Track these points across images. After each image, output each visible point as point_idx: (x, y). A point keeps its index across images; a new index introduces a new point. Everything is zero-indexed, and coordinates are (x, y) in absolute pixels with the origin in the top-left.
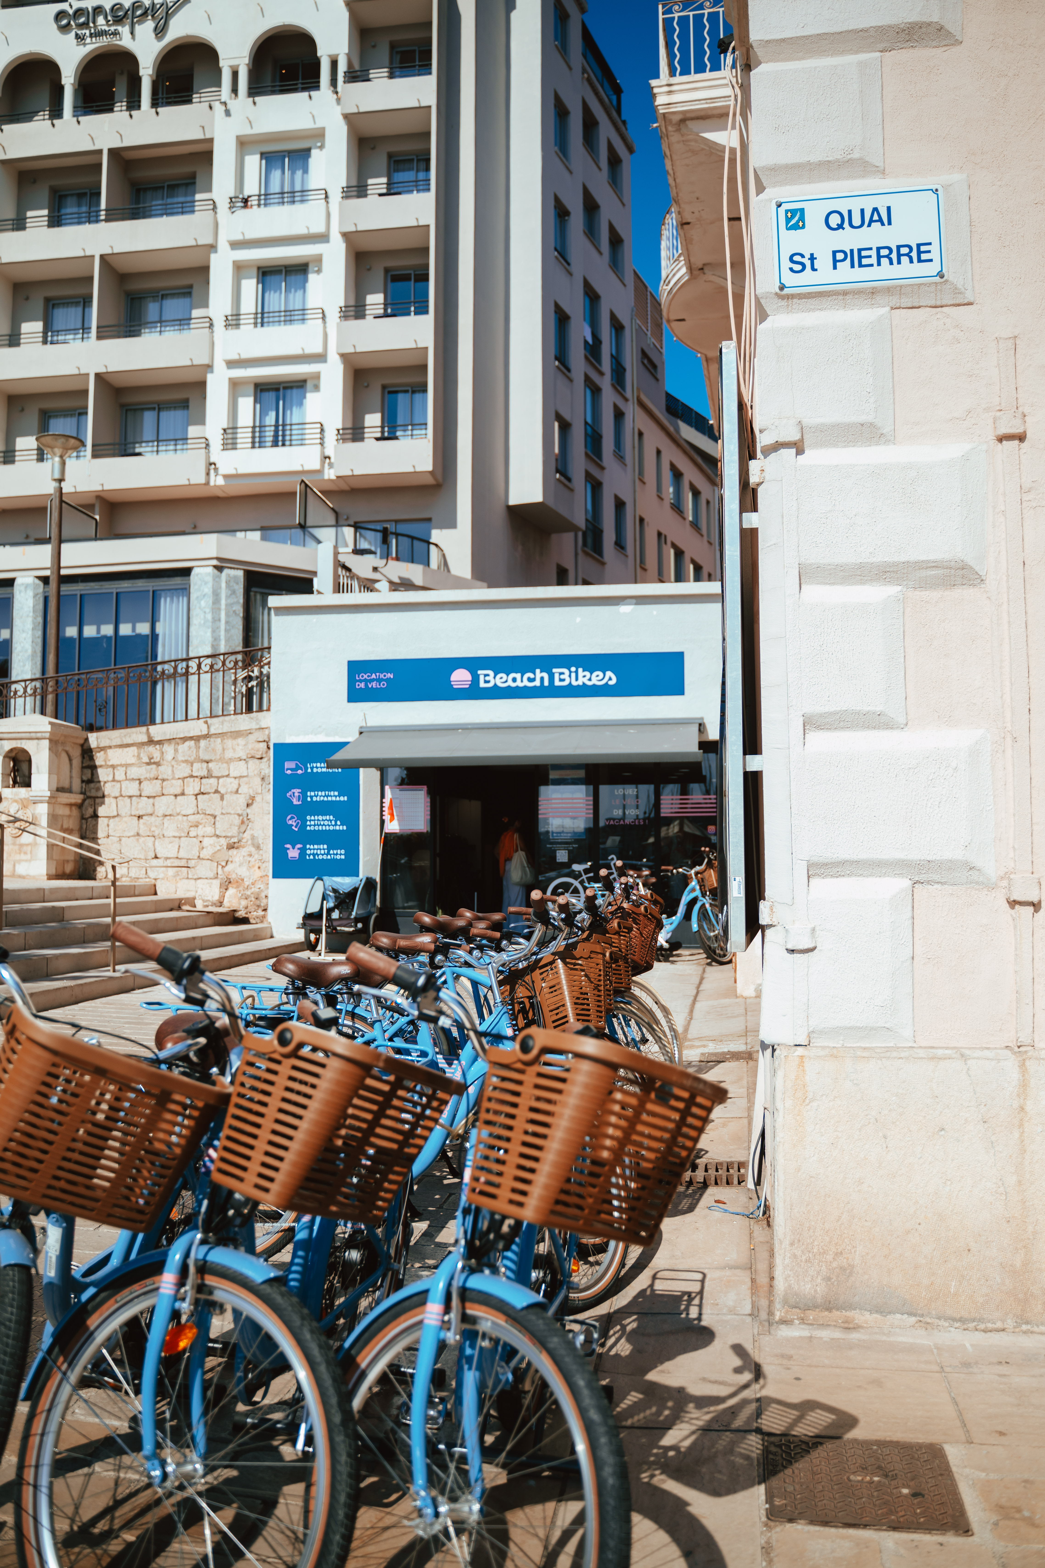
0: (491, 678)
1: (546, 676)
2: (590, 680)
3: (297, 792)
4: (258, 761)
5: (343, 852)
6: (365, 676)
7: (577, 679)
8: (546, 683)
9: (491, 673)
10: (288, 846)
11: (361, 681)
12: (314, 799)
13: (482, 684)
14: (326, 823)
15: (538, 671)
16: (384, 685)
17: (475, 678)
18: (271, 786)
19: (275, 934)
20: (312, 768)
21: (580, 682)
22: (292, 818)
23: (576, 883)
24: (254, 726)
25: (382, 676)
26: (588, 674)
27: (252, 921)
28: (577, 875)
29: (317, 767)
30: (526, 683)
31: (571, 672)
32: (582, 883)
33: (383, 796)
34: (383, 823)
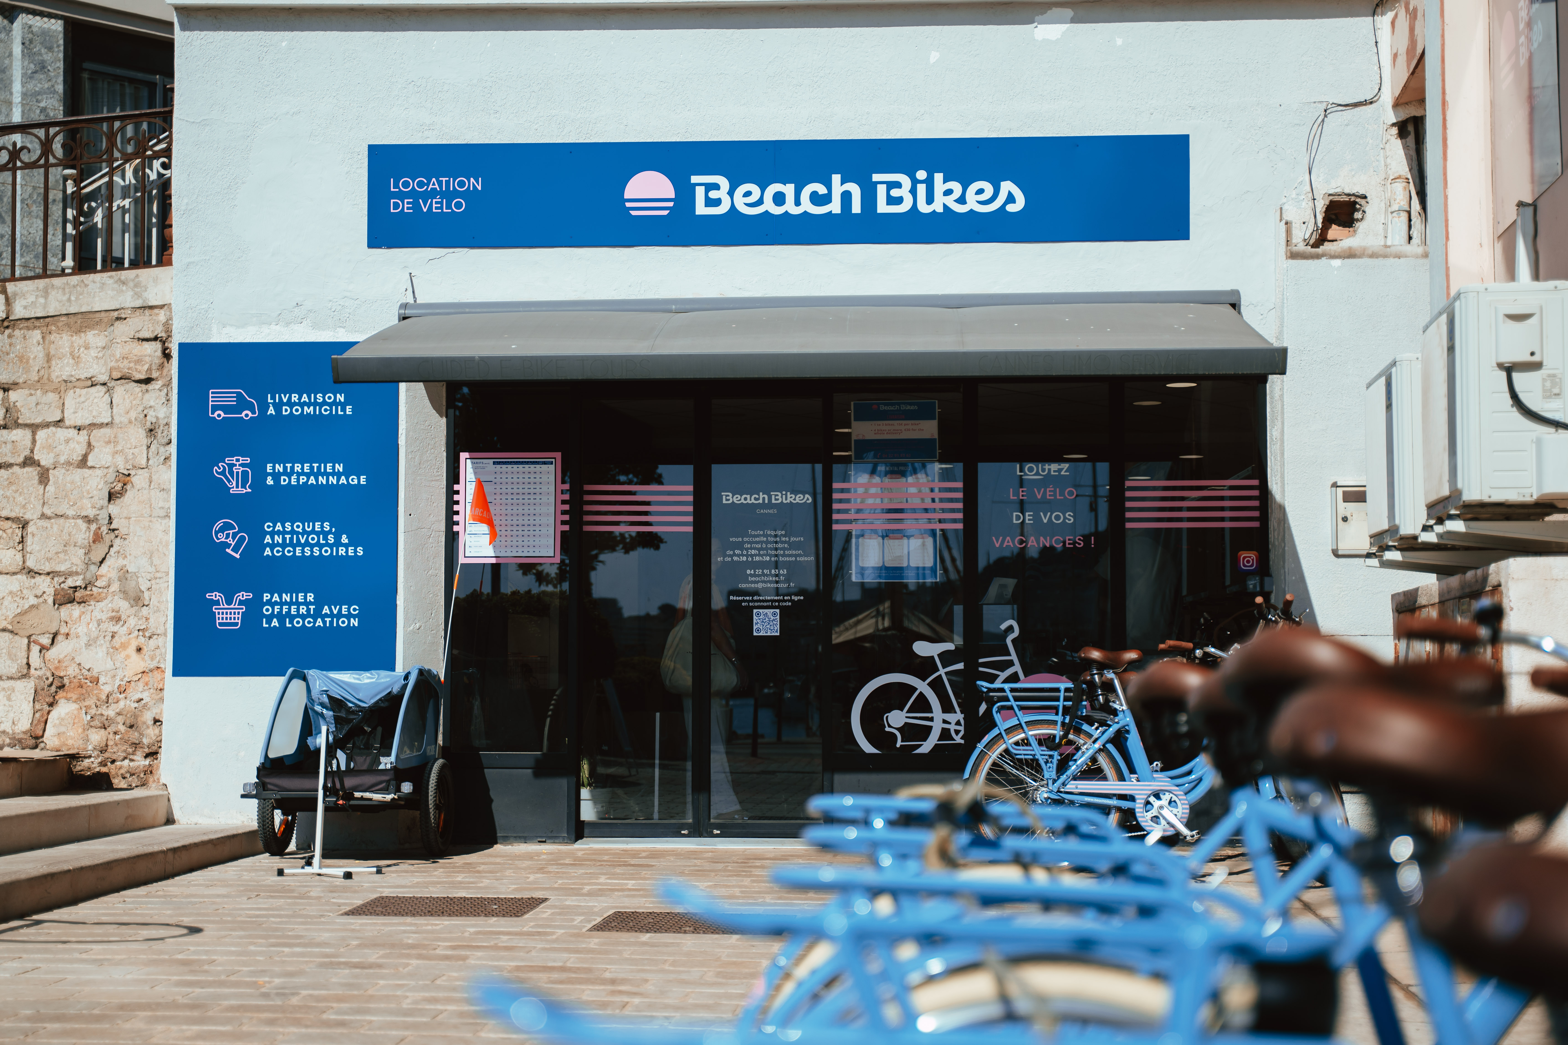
0: (721, 194)
1: (854, 189)
2: (962, 200)
3: (239, 463)
4: (137, 388)
5: (355, 609)
6: (413, 184)
7: (930, 200)
8: (856, 208)
9: (724, 182)
10: (215, 596)
11: (401, 196)
12: (284, 481)
13: (701, 209)
14: (313, 539)
15: (836, 178)
16: (460, 206)
17: (684, 194)
18: (173, 449)
19: (177, 815)
20: (278, 407)
21: (937, 206)
22: (227, 527)
23: (922, 687)
24: (128, 300)
25: (454, 184)
26: (956, 187)
27: (117, 782)
28: (923, 668)
29: (290, 404)
30: (807, 206)
31: (915, 182)
32: (937, 686)
33: (453, 476)
34: (452, 541)
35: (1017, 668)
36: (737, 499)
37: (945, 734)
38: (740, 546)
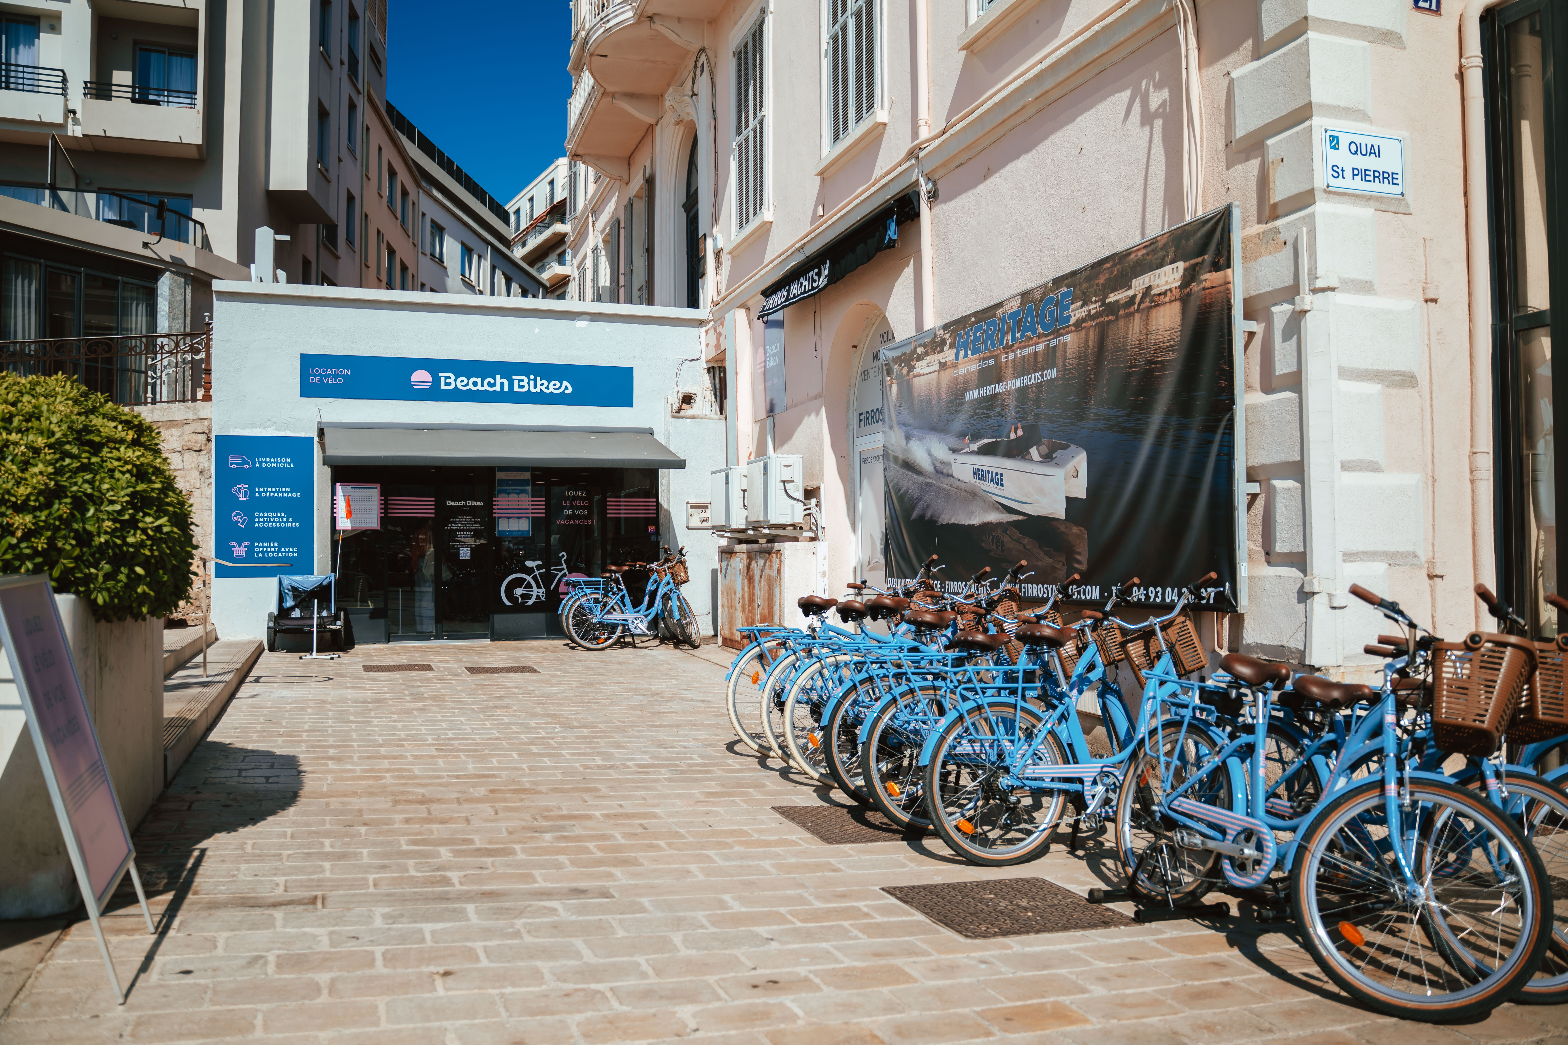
0: (452, 380)
1: (505, 381)
2: (547, 388)
3: (243, 487)
4: (195, 454)
5: (295, 549)
6: (320, 371)
7: (535, 387)
8: (506, 389)
9: (452, 376)
10: (233, 543)
11: (315, 376)
12: (263, 495)
13: (443, 386)
14: (277, 520)
15: (498, 377)
16: (340, 381)
17: (436, 380)
18: (213, 480)
19: (219, 636)
20: (260, 463)
21: (538, 390)
22: (238, 514)
23: (529, 579)
24: (191, 416)
25: (338, 372)
26: (546, 383)
27: (189, 623)
28: (529, 571)
29: (266, 462)
30: (486, 387)
31: (529, 380)
32: (535, 578)
33: (333, 493)
34: (334, 520)
35: (566, 571)
36: (453, 504)
37: (538, 597)
38: (454, 522)
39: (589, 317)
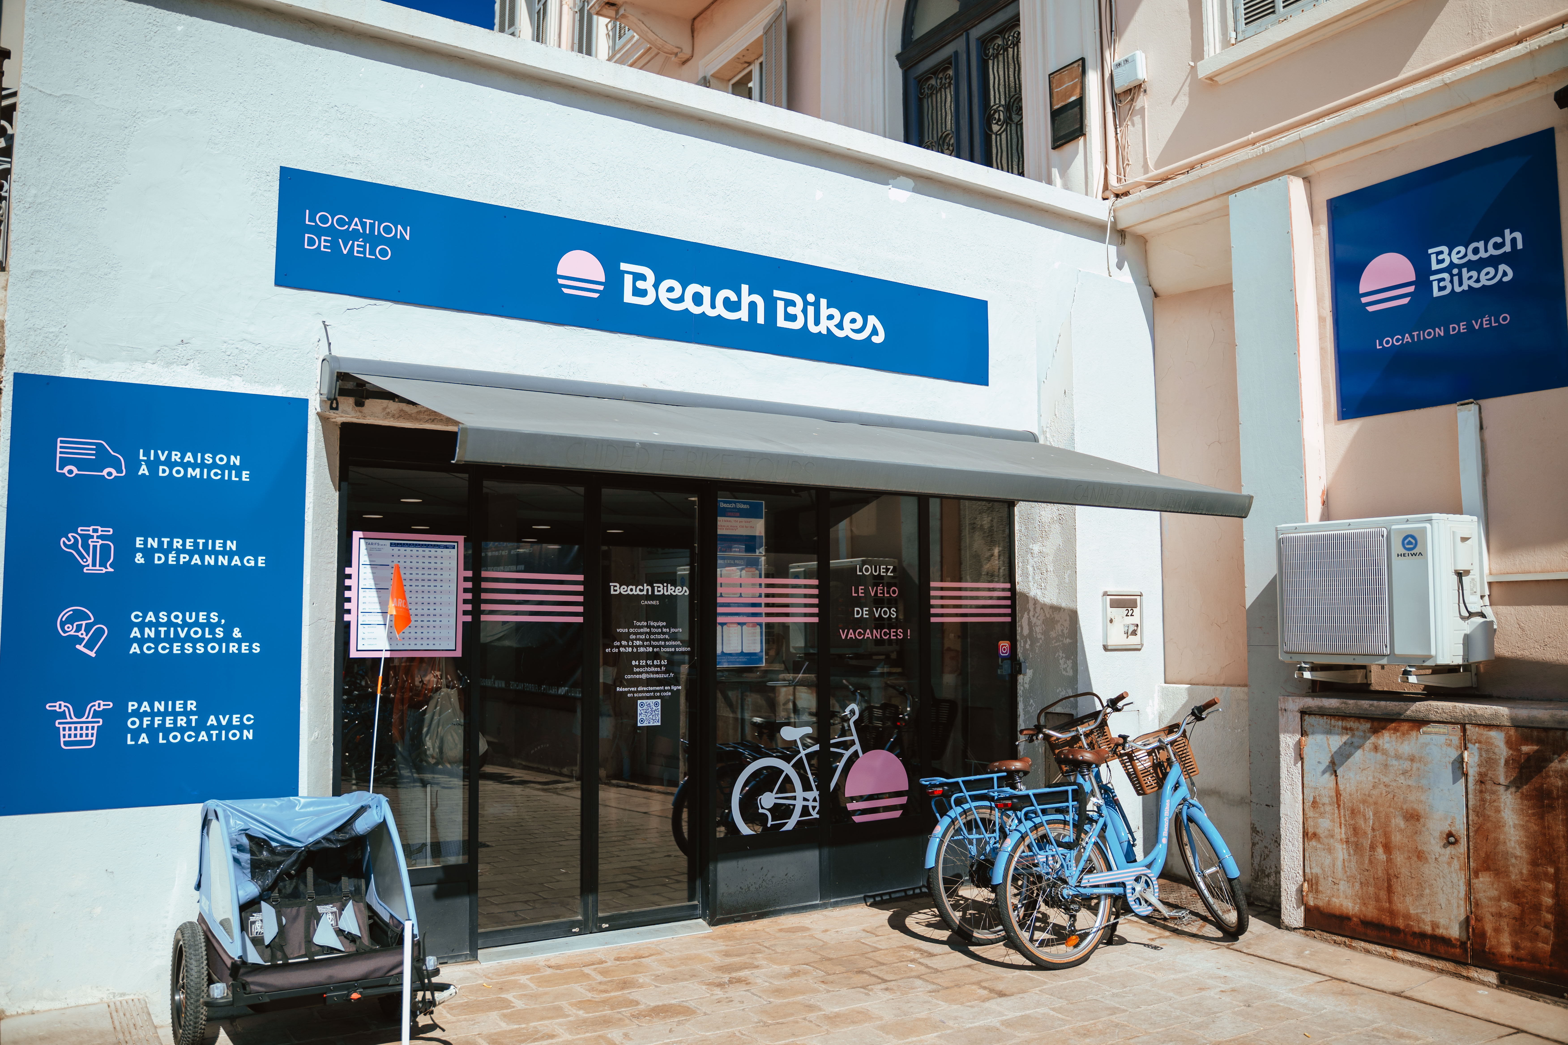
0: (648, 285)
1: (759, 301)
2: (840, 326)
3: (97, 534)
5: (248, 719)
6: (333, 220)
7: (817, 322)
8: (760, 319)
9: (649, 274)
10: (60, 706)
11: (319, 232)
12: (158, 559)
13: (629, 297)
14: (196, 633)
15: (745, 288)
16: (384, 254)
17: (614, 279)
19: (3, 1004)
20: (153, 466)
21: (822, 329)
22: (78, 616)
25: (379, 229)
26: (837, 314)
28: (788, 752)
29: (169, 463)
30: (720, 310)
31: (806, 303)
32: (799, 766)
33: (345, 557)
34: (343, 632)
35: (857, 747)
36: (625, 590)
37: (805, 811)
38: (626, 636)
39: (910, 183)
